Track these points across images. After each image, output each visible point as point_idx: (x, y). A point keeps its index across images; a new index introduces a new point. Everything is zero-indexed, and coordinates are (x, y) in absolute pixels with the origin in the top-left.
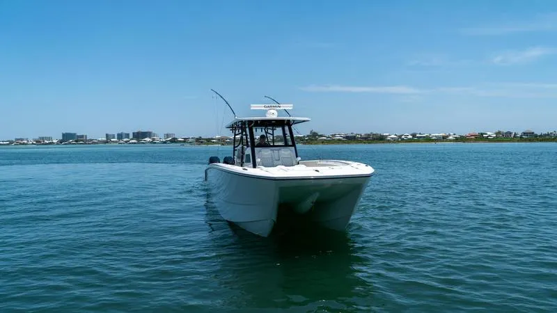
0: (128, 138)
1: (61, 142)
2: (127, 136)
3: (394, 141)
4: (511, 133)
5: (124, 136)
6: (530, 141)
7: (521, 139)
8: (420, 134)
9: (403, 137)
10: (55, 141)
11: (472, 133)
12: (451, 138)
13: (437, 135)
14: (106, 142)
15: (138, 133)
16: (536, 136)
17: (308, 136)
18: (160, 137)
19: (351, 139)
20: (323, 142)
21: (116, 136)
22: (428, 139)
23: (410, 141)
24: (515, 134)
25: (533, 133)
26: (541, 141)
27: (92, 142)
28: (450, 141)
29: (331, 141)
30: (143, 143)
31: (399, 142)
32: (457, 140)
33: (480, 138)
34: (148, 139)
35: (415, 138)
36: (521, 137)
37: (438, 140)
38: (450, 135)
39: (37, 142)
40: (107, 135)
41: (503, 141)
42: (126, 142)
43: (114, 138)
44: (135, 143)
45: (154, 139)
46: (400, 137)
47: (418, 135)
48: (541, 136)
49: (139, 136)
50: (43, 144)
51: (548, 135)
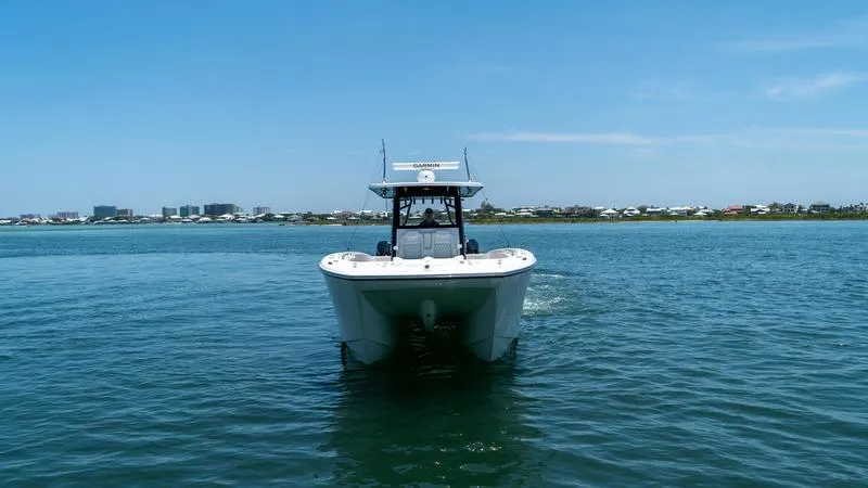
0: (197, 214)
1: (92, 220)
2: (196, 210)
3: (612, 218)
4: (793, 206)
5: (190, 211)
6: (823, 217)
7: (809, 215)
8: (652, 207)
9: (625, 212)
10: (83, 219)
11: (733, 205)
12: (700, 213)
13: (679, 208)
14: (162, 221)
15: (212, 206)
16: (833, 210)
17: (477, 211)
18: (247, 212)
19: (544, 215)
20: (501, 220)
21: (178, 212)
22: (664, 216)
23: (636, 218)
24: (800, 207)
25: (828, 206)
26: (840, 218)
27: (140, 220)
28: (699, 218)
29: (514, 218)
30: (220, 222)
31: (619, 220)
32: (709, 216)
33: (746, 213)
34: (228, 216)
35: (644, 215)
36: (809, 212)
37: (681, 216)
38: (699, 209)
39: (54, 220)
40: (164, 209)
41: (780, 218)
42: (194, 220)
43: (175, 214)
44: (207, 222)
45: (237, 216)
46: (621, 212)
47: (648, 210)
48: (840, 210)
49: (214, 211)
50: (64, 224)
51: (851, 208)
